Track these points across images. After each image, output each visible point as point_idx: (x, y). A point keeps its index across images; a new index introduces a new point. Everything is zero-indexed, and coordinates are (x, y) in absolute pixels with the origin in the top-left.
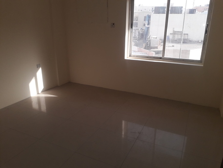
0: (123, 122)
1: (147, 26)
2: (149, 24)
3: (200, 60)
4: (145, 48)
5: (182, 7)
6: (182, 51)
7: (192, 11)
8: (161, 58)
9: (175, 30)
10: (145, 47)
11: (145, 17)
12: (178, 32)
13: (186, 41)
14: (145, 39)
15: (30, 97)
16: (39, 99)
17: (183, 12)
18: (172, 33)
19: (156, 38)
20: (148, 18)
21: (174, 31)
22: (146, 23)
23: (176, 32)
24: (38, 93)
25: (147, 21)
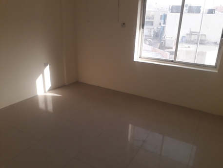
0: (130, 126)
1: (162, 25)
2: (164, 23)
3: (214, 65)
4: (159, 48)
5: (201, 7)
6: (198, 52)
7: (211, 11)
8: (172, 61)
9: (192, 31)
10: (160, 46)
11: (161, 16)
12: (195, 32)
13: (202, 43)
14: (160, 39)
15: (37, 95)
16: (45, 98)
17: (201, 12)
18: (189, 33)
19: (172, 38)
20: (164, 17)
21: (190, 31)
22: (162, 22)
23: (192, 32)
24: (45, 92)
25: (163, 21)
